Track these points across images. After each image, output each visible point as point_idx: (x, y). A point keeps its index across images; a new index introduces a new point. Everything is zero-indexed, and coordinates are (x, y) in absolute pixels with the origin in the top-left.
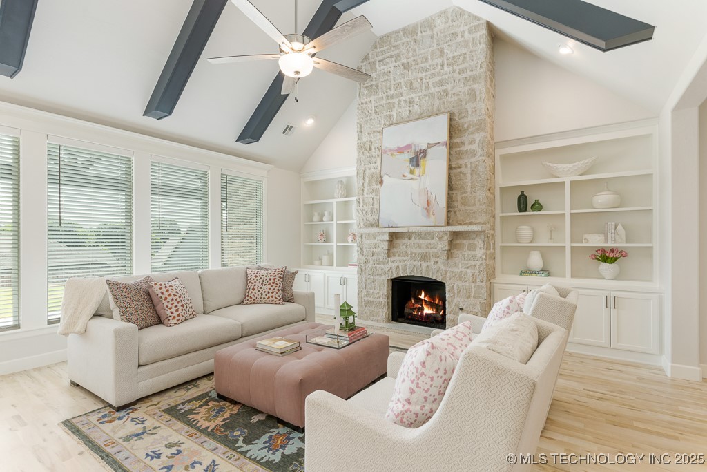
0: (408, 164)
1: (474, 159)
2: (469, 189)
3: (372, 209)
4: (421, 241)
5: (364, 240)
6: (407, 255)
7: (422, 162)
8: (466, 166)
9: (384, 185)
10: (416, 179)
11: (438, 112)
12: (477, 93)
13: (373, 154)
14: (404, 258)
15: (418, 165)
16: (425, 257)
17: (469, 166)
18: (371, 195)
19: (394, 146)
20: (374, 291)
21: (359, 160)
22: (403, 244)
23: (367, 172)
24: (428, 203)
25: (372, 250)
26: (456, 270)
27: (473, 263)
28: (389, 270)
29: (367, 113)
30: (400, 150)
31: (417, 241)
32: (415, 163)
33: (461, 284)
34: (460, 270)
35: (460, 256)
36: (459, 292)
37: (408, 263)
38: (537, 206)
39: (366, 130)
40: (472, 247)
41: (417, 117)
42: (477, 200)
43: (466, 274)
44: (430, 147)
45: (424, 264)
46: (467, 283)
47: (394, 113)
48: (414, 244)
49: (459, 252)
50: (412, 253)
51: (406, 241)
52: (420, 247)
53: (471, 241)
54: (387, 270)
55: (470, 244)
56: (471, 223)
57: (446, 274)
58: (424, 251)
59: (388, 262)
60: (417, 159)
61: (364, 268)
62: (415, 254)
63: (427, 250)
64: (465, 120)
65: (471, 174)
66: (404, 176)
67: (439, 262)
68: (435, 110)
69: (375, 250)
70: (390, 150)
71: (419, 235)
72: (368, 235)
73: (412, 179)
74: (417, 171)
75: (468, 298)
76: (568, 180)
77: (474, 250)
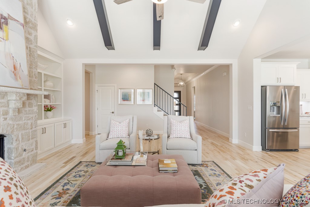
7: (4, 27)
24: (15, 68)
26: (21, 122)
33: (24, 132)
34: (24, 122)
35: (24, 112)
36: (22, 139)
40: (30, 105)
46: (28, 131)
53: (30, 101)
55: (30, 103)
67: (8, 119)
75: (29, 140)
76: (43, 72)
77: (32, 107)
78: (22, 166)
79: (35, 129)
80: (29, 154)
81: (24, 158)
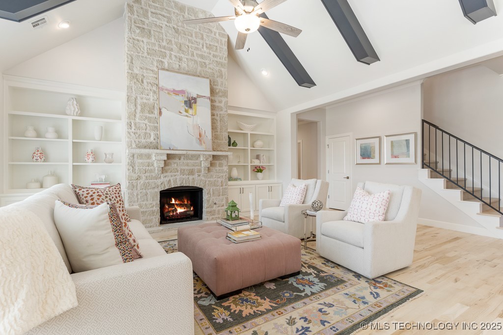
0: (183, 104)
1: (221, 113)
2: (219, 130)
3: (146, 133)
4: (189, 161)
5: (135, 159)
6: (178, 171)
7: (194, 105)
8: (217, 115)
9: (162, 116)
10: (190, 117)
11: (199, 75)
12: (223, 74)
13: (146, 87)
14: (175, 174)
15: (191, 107)
16: (191, 172)
17: (219, 116)
18: (143, 122)
19: (170, 87)
20: (147, 203)
21: (130, 88)
22: (174, 163)
23: (139, 101)
24: (200, 135)
25: (144, 168)
26: (212, 179)
27: (222, 174)
28: (162, 184)
29: (138, 49)
30: (177, 93)
31: (185, 161)
32: (188, 105)
33: (214, 188)
34: (214, 179)
35: (214, 170)
36: (213, 193)
37: (178, 177)
38: (235, 144)
39: (137, 63)
40: (221, 165)
41: (185, 72)
42: (224, 137)
43: (218, 181)
44: (199, 97)
45: (191, 177)
46: (218, 187)
47: (166, 61)
48: (183, 163)
49: (213, 168)
50: (181, 170)
51: (177, 161)
52: (188, 165)
53: (220, 162)
54: (160, 184)
56: (221, 151)
57: (205, 183)
58: (191, 168)
59: (160, 177)
60: (190, 103)
61: (135, 184)
62: (184, 170)
63: (193, 168)
64: (217, 87)
65: (220, 121)
66: (180, 112)
67: (201, 175)
68: (198, 73)
69: (147, 168)
70: (167, 90)
71: (186, 157)
72: (141, 156)
73: (187, 116)
74: (190, 111)
75: (219, 196)
76: (249, 133)
77: (222, 167)
78: (213, 216)
79: (226, 187)
80: (220, 208)
81: (214, 210)
